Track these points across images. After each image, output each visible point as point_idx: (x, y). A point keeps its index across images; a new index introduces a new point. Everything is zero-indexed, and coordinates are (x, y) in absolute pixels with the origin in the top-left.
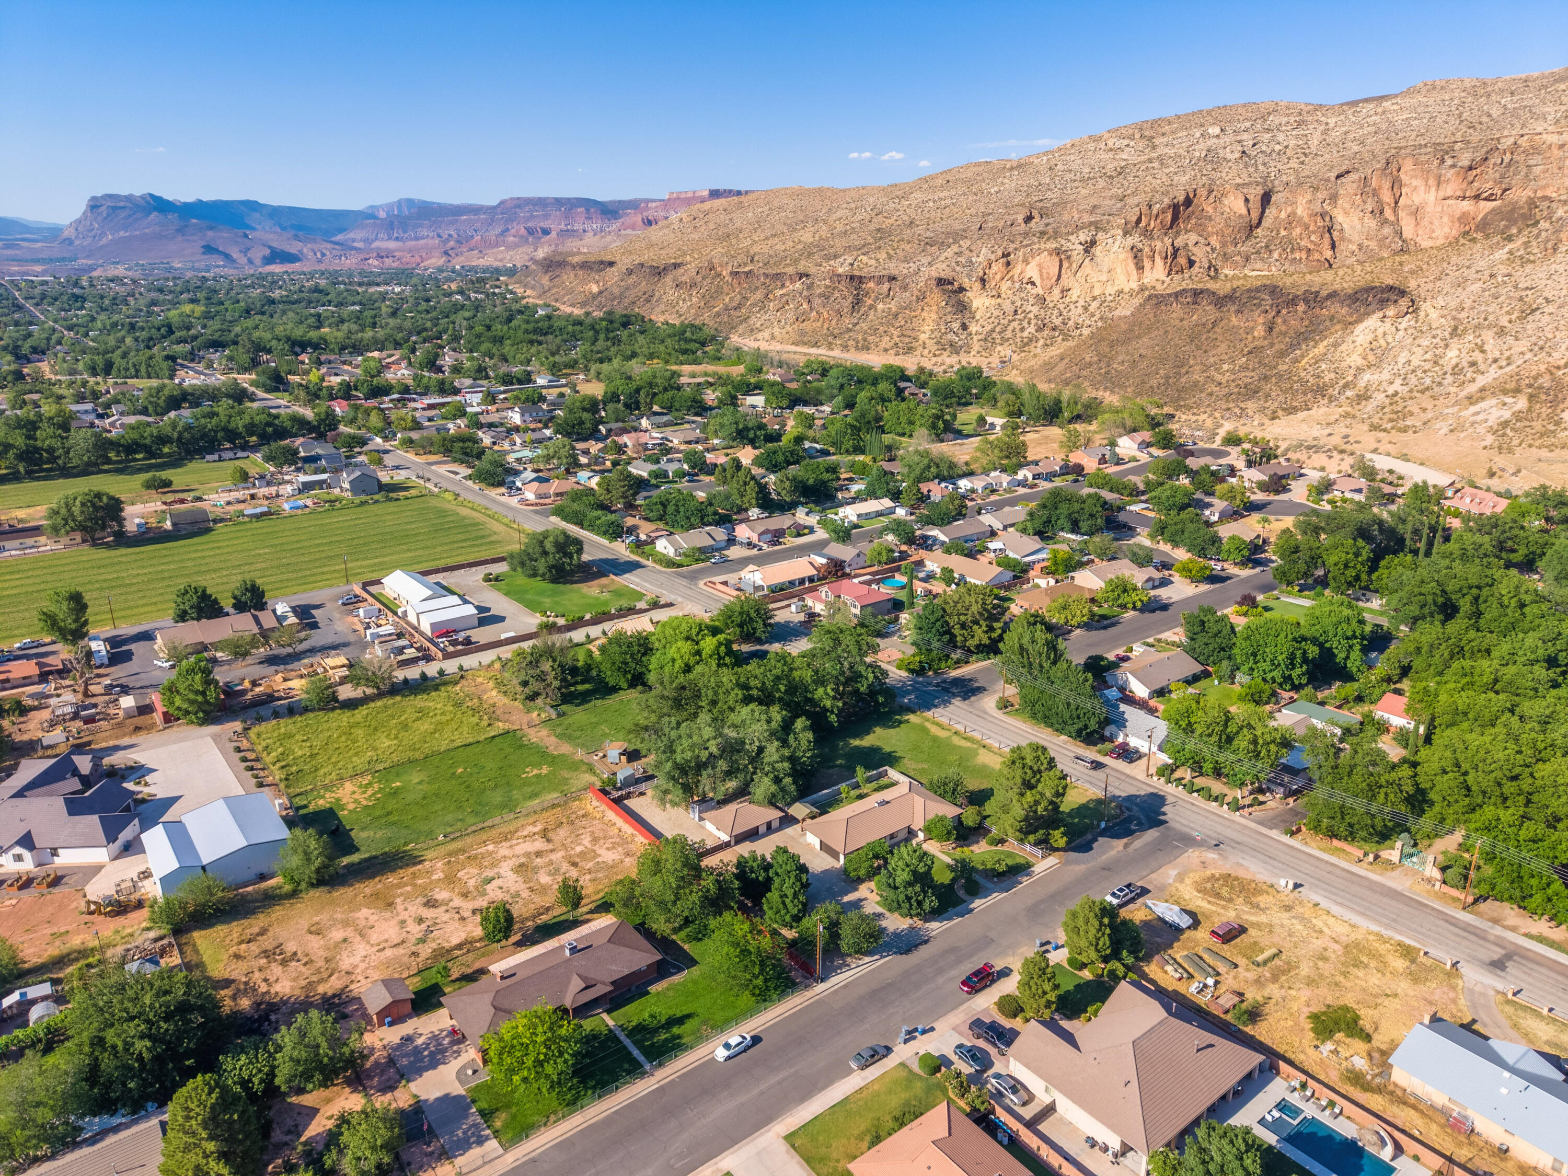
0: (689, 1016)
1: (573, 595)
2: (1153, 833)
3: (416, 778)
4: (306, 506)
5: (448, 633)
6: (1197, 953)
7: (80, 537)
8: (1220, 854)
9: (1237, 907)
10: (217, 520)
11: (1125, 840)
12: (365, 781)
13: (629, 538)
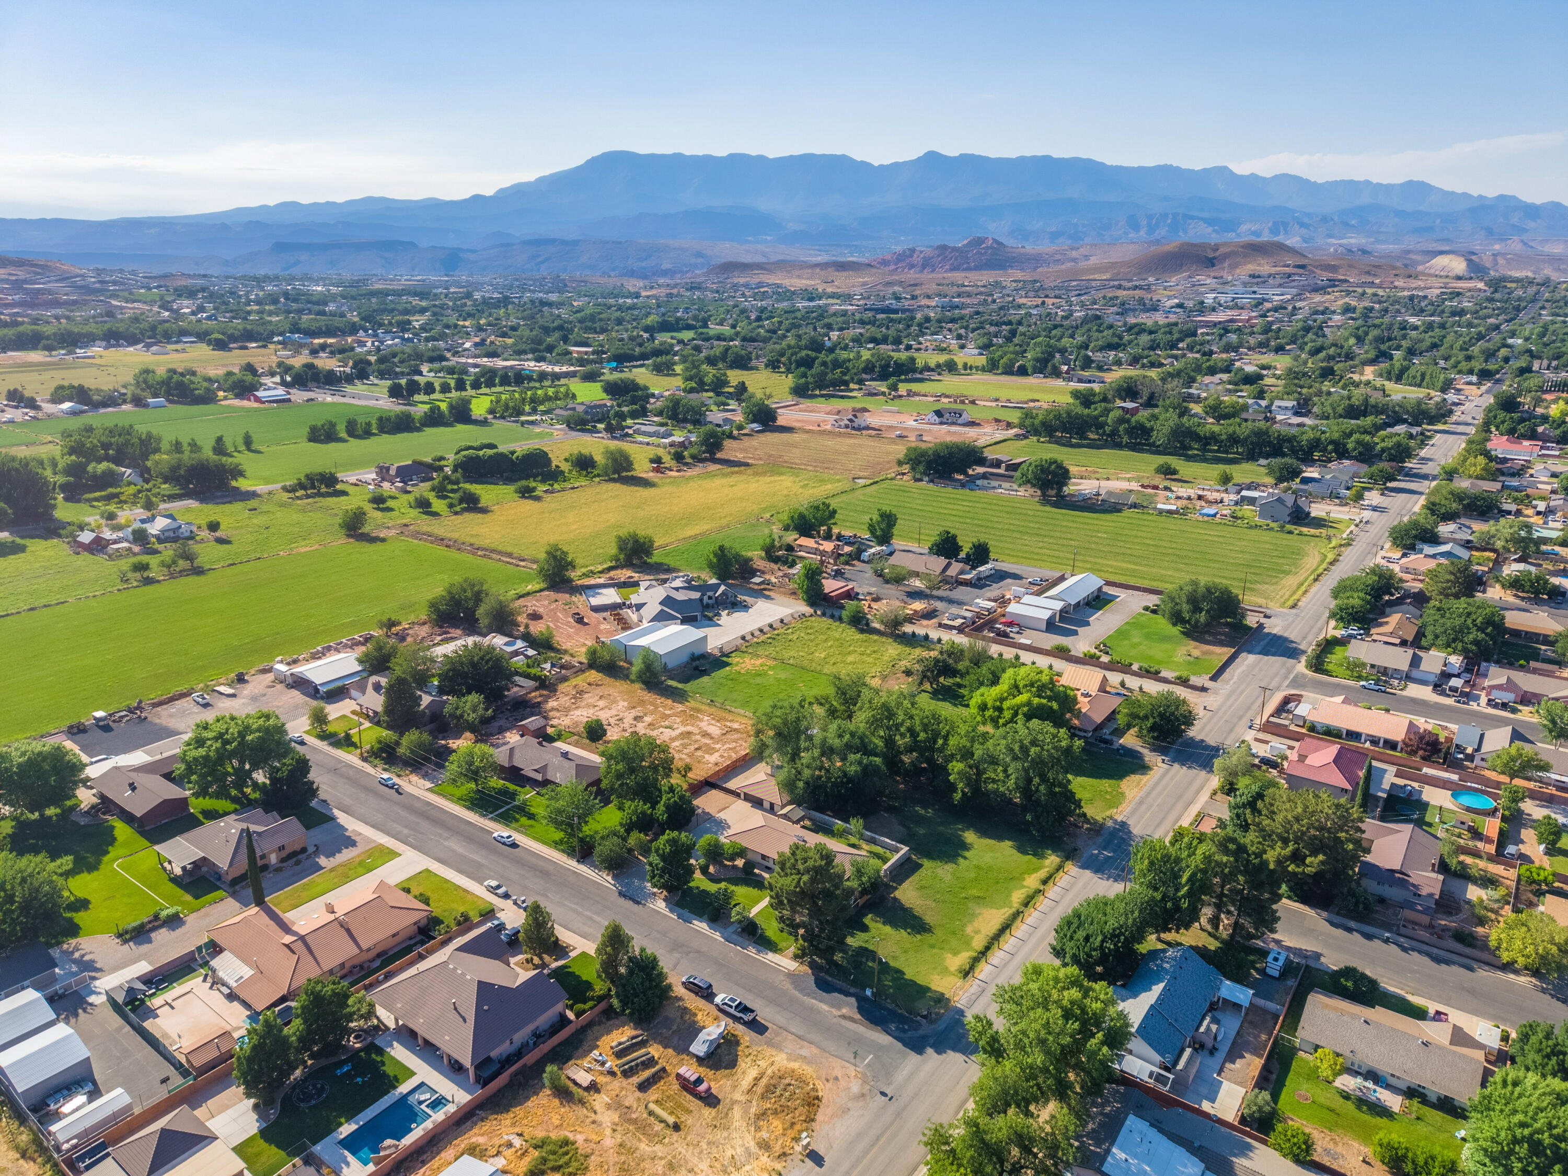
0: (535, 819)
1: (1167, 646)
2: (884, 1039)
3: (782, 675)
4: (1215, 515)
5: (1011, 624)
6: (657, 1063)
7: (1039, 493)
8: (863, 1095)
9: (754, 1103)
10: (1134, 506)
11: (858, 1016)
12: (771, 663)
13: (1353, 630)
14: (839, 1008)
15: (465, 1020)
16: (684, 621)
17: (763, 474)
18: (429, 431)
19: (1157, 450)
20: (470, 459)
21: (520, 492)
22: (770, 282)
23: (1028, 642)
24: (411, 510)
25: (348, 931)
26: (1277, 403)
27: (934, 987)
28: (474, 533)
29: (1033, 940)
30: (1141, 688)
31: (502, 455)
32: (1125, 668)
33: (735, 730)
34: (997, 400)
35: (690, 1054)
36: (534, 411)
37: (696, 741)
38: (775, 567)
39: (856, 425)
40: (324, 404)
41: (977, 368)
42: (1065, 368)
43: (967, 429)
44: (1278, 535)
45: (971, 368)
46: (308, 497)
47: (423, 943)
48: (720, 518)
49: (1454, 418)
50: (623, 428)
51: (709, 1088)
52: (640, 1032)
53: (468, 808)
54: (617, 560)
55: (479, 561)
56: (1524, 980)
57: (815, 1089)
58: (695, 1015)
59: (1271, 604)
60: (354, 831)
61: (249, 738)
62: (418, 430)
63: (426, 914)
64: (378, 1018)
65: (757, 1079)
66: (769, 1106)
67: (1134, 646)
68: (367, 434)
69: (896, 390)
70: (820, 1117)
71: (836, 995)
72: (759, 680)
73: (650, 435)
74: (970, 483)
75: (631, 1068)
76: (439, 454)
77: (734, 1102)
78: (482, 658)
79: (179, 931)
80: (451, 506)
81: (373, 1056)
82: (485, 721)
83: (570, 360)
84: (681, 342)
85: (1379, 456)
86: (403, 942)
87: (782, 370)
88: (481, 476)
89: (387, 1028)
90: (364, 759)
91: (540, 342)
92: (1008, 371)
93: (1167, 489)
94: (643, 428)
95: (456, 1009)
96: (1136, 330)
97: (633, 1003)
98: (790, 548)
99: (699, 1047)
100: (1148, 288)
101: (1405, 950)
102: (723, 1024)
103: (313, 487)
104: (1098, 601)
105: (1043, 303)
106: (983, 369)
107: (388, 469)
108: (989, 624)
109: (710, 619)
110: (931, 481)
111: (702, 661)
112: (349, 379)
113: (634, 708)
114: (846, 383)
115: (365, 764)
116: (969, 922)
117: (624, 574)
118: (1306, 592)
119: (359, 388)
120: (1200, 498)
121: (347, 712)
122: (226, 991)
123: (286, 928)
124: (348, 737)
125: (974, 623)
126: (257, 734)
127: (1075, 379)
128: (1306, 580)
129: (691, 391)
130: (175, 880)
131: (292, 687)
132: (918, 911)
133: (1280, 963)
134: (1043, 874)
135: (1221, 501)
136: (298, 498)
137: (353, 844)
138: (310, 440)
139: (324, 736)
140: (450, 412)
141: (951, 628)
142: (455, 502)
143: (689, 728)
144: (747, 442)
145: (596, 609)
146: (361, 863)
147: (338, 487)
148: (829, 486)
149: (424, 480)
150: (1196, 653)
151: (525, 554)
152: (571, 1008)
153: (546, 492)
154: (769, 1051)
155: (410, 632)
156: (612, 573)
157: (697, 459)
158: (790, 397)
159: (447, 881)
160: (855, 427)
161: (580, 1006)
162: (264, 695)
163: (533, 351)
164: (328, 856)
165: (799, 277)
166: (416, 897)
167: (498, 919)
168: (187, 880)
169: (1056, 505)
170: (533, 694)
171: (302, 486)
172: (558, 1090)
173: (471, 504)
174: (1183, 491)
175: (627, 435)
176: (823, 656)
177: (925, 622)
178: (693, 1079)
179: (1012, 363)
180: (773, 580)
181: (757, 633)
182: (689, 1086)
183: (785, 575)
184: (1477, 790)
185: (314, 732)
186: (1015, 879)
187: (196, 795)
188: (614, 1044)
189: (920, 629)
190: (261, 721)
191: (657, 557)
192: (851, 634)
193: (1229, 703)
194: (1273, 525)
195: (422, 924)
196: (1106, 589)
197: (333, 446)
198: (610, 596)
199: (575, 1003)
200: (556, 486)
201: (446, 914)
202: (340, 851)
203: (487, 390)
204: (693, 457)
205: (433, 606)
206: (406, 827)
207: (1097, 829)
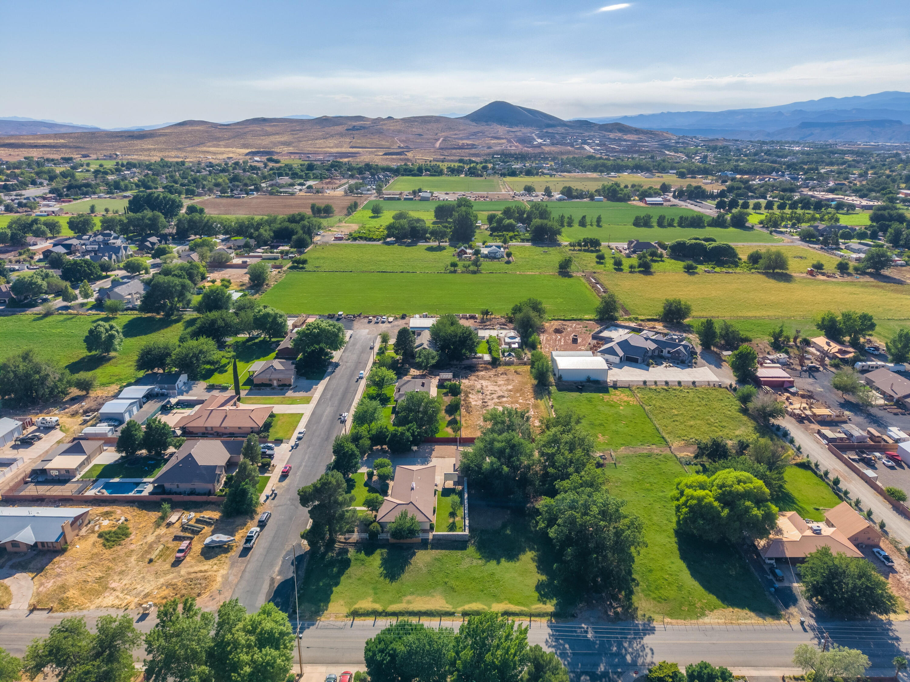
6: (197, 534)
9: (180, 579)
11: (276, 586)
12: (634, 403)
21: (686, 268)
23: (872, 475)
24: (612, 266)
25: (226, 416)
50: (838, 244)
52: (217, 519)
60: (318, 387)
63: (257, 426)
65: (200, 571)
66: (180, 584)
72: (604, 407)
75: (189, 529)
77: (178, 572)
88: (685, 256)
90: (374, 363)
98: (805, 342)
109: (649, 365)
111: (592, 384)
112: (712, 197)
115: (371, 365)
116: (419, 595)
117: (653, 325)
134: (521, 609)
136: (573, 250)
137: (308, 391)
140: (731, 220)
141: (824, 437)
145: (595, 338)
146: (294, 400)
147: (597, 247)
153: (705, 271)
154: (226, 566)
157: (858, 272)
162: (398, 326)
164: (293, 392)
167: (278, 445)
170: (482, 365)
171: (579, 244)
172: (162, 517)
173: (646, 269)
175: (838, 249)
177: (808, 425)
186: (495, 597)
188: (205, 516)
200: (719, 269)
202: (300, 392)
204: (857, 269)
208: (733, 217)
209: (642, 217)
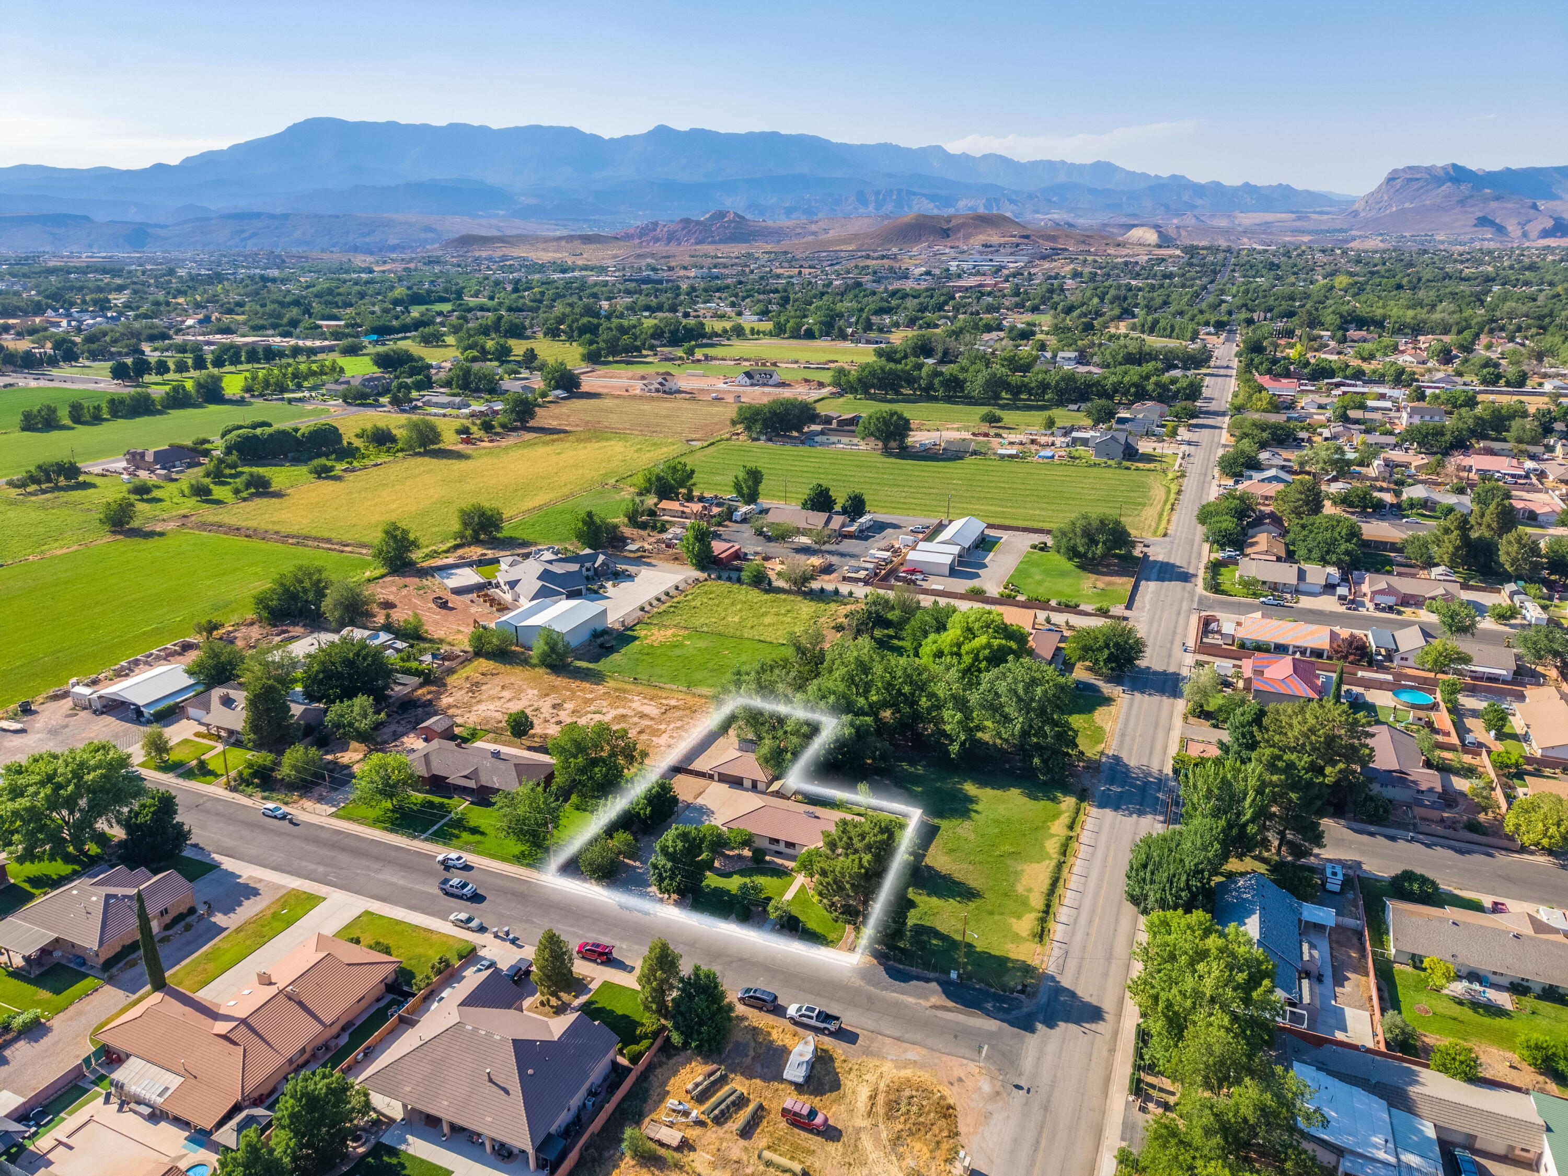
0: (482, 833)
1: (1069, 581)
2: (992, 1025)
3: (702, 644)
4: (1053, 457)
5: (913, 572)
6: (748, 1100)
7: (880, 445)
8: (998, 1093)
9: (882, 1126)
10: (975, 453)
11: (950, 1004)
12: (682, 632)
13: (1229, 552)
14: (926, 998)
15: (507, 1092)
16: (571, 595)
17: (588, 440)
18: (175, 413)
19: (971, 401)
20: (247, 439)
21: (317, 472)
22: (515, 255)
23: (941, 588)
24: (186, 500)
25: (301, 1004)
26: (1061, 354)
27: (1013, 956)
28: (275, 519)
29: (1091, 890)
30: (1067, 623)
31: (283, 433)
32: (1043, 605)
33: (674, 707)
34: (797, 362)
35: (782, 1080)
36: (299, 387)
37: (636, 724)
38: (644, 533)
39: (666, 389)
40: (26, 389)
41: (764, 333)
42: (850, 330)
43: (780, 390)
44: (1118, 471)
45: (758, 333)
46: (44, 492)
47: (400, 1004)
48: (561, 487)
49: (1212, 364)
50: (411, 401)
51: (826, 1119)
52: (715, 1066)
53: (392, 831)
54: (462, 537)
55: (293, 549)
56: (1542, 860)
57: (943, 1098)
58: (769, 1034)
59: (1144, 534)
60: (250, 877)
61: (90, 777)
62: (160, 413)
63: (394, 966)
64: (375, 1110)
65: (873, 1098)
66: (901, 1127)
67: (1040, 583)
68: (96, 419)
69: (693, 354)
70: (962, 1128)
71: (914, 983)
72: (677, 652)
73: (443, 406)
74: (808, 440)
75: (722, 1112)
76: (202, 436)
77: (859, 1130)
78: (357, 654)
79: (45, 1041)
80: (237, 492)
81: (385, 1158)
82: (377, 726)
83: (323, 333)
84: (440, 314)
85: (1175, 396)
86: (370, 1005)
87: (563, 338)
88: (261, 458)
89: (392, 1121)
90: (234, 789)
91: (280, 316)
92: (795, 335)
93: (998, 435)
94: (435, 399)
95: (491, 1080)
96: (899, 295)
97: (700, 1033)
98: (652, 513)
99: (795, 1071)
100: (894, 258)
101: (1428, 846)
102: (810, 1038)
103: (49, 480)
104: (984, 544)
105: (800, 273)
106: (771, 334)
107: (142, 455)
108: (893, 573)
109: (596, 592)
110: (770, 440)
111: (606, 637)
112: (53, 362)
113: (547, 695)
114: (638, 349)
115: (235, 795)
116: (1016, 880)
117: (475, 552)
118: (1169, 521)
119: (66, 371)
120: (1033, 442)
121: (189, 735)
122: (146, 1111)
123: (212, 1014)
124: (202, 765)
125: (876, 574)
126: (99, 772)
127: (863, 341)
128: (1163, 510)
129: (474, 359)
130: (16, 974)
131: (103, 713)
132: (958, 876)
133: (1340, 877)
134: (1065, 819)
135: (1053, 444)
136: (30, 494)
137: (255, 892)
138: (24, 429)
139: (167, 767)
140: (198, 392)
141: (857, 580)
142: (241, 487)
143: (621, 711)
144: (554, 410)
145: (458, 591)
146: (275, 916)
147: (81, 479)
148: (665, 450)
149: (190, 466)
150: (1100, 585)
151: (346, 538)
152: (620, 1052)
153: (345, 470)
154: (872, 1062)
155: (237, 634)
156: (460, 552)
157: (508, 429)
158: (583, 364)
159: (399, 922)
160: (666, 391)
161: (635, 1048)
162: (66, 726)
163: (274, 326)
164: (225, 914)
165: (544, 250)
166: (371, 947)
167: (484, 959)
168: (37, 972)
169: (899, 456)
170: (420, 692)
171: (34, 480)
172: (642, 1157)
173: (261, 488)
174: (1013, 437)
175: (416, 407)
176: (736, 619)
177: (826, 577)
178: (805, 1111)
179: (798, 327)
180: (647, 546)
181: (655, 603)
182: (798, 1121)
183: (658, 541)
184: (1412, 688)
185: (153, 764)
186: (1039, 829)
187: (21, 860)
188: (690, 1086)
189: (827, 583)
190: (99, 756)
191: (507, 531)
192: (755, 595)
193: (1154, 630)
194: (1110, 462)
195: (388, 981)
196: (987, 532)
197: (55, 435)
198: (468, 577)
199: (626, 1045)
200: (355, 464)
201: (413, 962)
202: (240, 904)
203: (232, 368)
204: (503, 426)
205: (261, 601)
206: (319, 863)
207: (1094, 767)
208: (199, 385)
209: (35, 411)
